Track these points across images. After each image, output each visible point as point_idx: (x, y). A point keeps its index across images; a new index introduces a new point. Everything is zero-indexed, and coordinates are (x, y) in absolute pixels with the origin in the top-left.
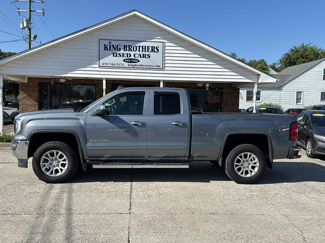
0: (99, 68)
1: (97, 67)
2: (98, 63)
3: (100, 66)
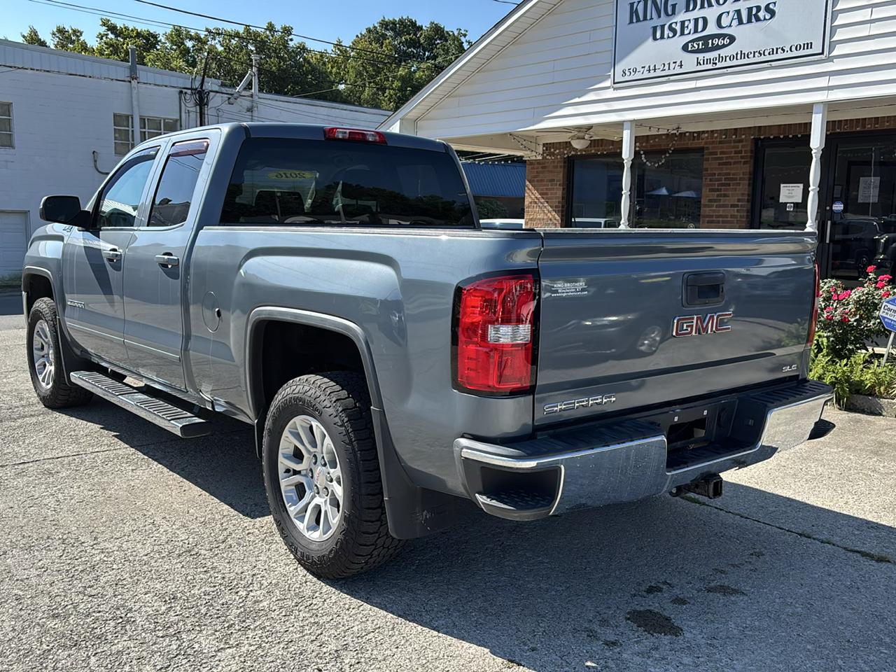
0: (615, 89)
1: (608, 88)
2: (612, 73)
3: (616, 81)
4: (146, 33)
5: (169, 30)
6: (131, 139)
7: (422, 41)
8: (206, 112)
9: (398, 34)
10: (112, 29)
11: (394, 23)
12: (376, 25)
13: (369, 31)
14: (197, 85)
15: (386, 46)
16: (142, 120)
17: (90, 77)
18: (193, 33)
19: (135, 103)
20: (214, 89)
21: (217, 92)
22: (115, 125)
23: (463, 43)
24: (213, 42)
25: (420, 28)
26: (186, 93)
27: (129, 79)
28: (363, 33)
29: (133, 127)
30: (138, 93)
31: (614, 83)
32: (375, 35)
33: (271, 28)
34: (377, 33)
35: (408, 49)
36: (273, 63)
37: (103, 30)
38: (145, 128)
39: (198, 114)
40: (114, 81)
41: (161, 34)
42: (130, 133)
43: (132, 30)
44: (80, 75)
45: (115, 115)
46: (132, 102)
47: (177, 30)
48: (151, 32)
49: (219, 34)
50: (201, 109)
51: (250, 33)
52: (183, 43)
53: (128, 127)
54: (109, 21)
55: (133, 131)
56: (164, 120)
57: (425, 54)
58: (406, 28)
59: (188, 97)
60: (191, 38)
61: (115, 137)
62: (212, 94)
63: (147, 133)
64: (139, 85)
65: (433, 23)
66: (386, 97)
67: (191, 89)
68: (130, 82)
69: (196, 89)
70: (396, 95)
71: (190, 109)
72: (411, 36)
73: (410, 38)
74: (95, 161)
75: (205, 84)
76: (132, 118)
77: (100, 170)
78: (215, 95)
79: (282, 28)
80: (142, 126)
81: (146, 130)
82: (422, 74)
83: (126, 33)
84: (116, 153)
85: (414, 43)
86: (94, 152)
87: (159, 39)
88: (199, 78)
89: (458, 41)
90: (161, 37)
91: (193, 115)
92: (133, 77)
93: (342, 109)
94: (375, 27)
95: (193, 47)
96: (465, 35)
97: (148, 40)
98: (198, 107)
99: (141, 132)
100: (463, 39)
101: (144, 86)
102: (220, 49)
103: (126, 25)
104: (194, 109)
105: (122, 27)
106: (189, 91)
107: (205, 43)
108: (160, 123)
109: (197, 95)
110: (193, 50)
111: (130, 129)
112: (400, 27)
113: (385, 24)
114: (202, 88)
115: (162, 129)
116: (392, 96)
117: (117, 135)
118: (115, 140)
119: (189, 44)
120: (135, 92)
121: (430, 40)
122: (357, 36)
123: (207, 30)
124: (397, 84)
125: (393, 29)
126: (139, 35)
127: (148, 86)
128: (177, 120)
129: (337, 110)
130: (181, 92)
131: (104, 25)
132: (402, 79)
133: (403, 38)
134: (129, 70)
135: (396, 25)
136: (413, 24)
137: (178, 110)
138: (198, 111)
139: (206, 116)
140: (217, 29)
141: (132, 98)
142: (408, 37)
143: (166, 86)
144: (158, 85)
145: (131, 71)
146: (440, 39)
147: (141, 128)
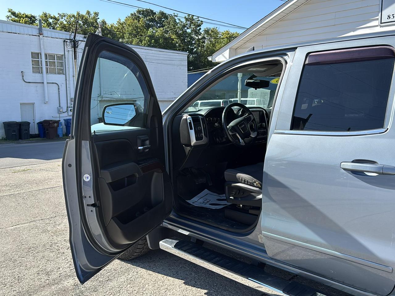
0: (381, 27)
1: (377, 26)
2: (379, 17)
3: (382, 22)
4: (30, 16)
5: (41, 14)
6: (40, 65)
7: (156, 19)
8: (77, 51)
9: (146, 16)
10: (14, 14)
11: (143, 11)
12: (136, 12)
13: (132, 15)
14: (72, 37)
15: (141, 21)
16: (46, 55)
17: (19, 34)
18: (52, 16)
19: (42, 47)
20: (80, 40)
21: (82, 41)
22: (32, 58)
23: (176, 19)
24: (62, 20)
25: (155, 13)
26: (67, 41)
27: (38, 35)
28: (129, 16)
29: (41, 59)
30: (43, 42)
31: (381, 23)
32: (135, 17)
33: (88, 13)
34: (136, 16)
35: (150, 22)
36: (92, 29)
37: (9, 14)
38: (47, 59)
39: (73, 52)
40: (31, 36)
41: (37, 16)
42: (40, 62)
43: (23, 14)
44: (13, 33)
45: (32, 53)
46: (40, 46)
47: (45, 14)
48: (32, 15)
49: (64, 16)
50: (74, 49)
51: (80, 15)
52: (48, 20)
53: (39, 59)
54: (12, 10)
55: (41, 61)
56: (57, 55)
57: (157, 25)
58: (148, 13)
59: (68, 43)
60: (51, 18)
61: (32, 64)
62: (79, 42)
63: (48, 62)
64: (44, 37)
65: (161, 11)
66: (143, 44)
67: (70, 39)
68: (39, 36)
69: (72, 39)
70: (147, 44)
71: (69, 50)
72: (151, 17)
73: (151, 18)
74: (23, 76)
75: (76, 37)
76: (41, 54)
77: (25, 81)
78: (81, 43)
79: (94, 13)
80: (46, 58)
81: (48, 60)
82: (158, 33)
83: (20, 16)
84: (33, 72)
85: (152, 20)
86: (22, 72)
87: (36, 18)
88: (73, 34)
89: (174, 19)
90: (37, 17)
91: (71, 52)
92: (41, 33)
93: (141, 49)
94: (135, 13)
95: (53, 22)
96: (177, 16)
97: (31, 19)
98: (73, 49)
99: (45, 61)
100: (176, 18)
101: (46, 38)
102: (65, 23)
103: (20, 12)
104: (71, 50)
105: (19, 13)
106: (69, 41)
107: (58, 20)
108: (55, 57)
109: (73, 43)
110: (53, 24)
111: (40, 60)
112: (146, 13)
113: (139, 12)
114: (75, 39)
115: (56, 60)
116: (145, 44)
117: (33, 63)
118: (32, 65)
119: (51, 21)
120: (42, 41)
121: (160, 18)
122: (126, 17)
123: (59, 14)
124: (147, 38)
125: (143, 14)
126: (27, 16)
127: (48, 38)
128: (63, 55)
129: (139, 49)
130: (65, 41)
131: (10, 12)
132: (150, 36)
133: (148, 18)
134: (38, 30)
135: (144, 12)
136: (152, 11)
137: (64, 50)
138: (73, 50)
139: (77, 53)
140: (63, 14)
141: (40, 44)
142: (149, 17)
143: (57, 38)
144: (53, 38)
145: (39, 31)
146: (164, 18)
147: (45, 59)
